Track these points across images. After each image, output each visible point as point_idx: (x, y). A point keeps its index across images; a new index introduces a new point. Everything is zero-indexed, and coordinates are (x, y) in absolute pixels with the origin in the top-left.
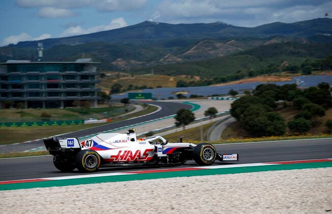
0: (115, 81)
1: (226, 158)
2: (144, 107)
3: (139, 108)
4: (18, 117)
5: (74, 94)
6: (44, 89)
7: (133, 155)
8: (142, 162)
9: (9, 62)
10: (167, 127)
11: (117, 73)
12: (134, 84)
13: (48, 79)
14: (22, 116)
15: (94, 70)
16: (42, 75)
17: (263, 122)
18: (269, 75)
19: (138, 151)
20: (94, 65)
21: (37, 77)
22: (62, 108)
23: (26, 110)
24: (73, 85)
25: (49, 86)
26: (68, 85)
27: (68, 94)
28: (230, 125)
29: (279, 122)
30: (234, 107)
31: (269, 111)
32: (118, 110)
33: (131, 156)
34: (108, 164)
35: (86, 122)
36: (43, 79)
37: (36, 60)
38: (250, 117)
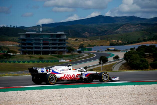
0: (82, 42)
1: (114, 79)
2: (88, 55)
3: (86, 55)
4: (29, 59)
5: (55, 48)
6: (42, 46)
7: (71, 77)
8: (75, 80)
9: (27, 33)
10: (96, 64)
11: (83, 39)
12: (91, 44)
13: (44, 41)
14: (31, 58)
15: (65, 37)
16: (41, 39)
17: (138, 63)
18: (153, 41)
19: (73, 75)
20: (65, 35)
21: (39, 40)
22: (50, 54)
23: (33, 55)
24: (55, 44)
25: (44, 44)
26: (53, 44)
27: (53, 48)
28: (123, 64)
29: (145, 63)
30: (126, 55)
31: (141, 58)
32: (75, 56)
33: (70, 77)
34: (59, 81)
35: (60, 61)
36: (41, 41)
37: (39, 32)
38: (133, 60)
